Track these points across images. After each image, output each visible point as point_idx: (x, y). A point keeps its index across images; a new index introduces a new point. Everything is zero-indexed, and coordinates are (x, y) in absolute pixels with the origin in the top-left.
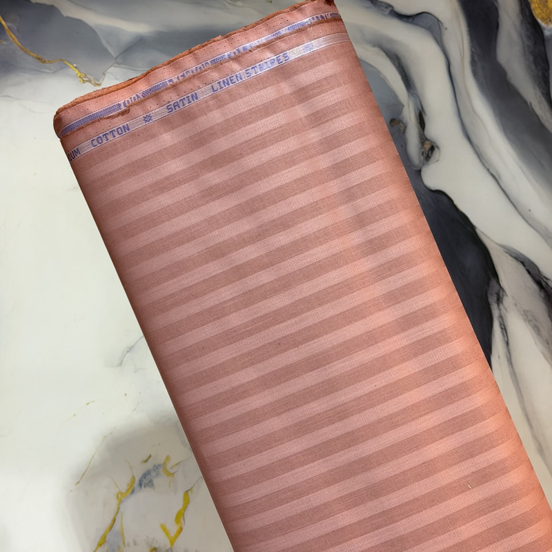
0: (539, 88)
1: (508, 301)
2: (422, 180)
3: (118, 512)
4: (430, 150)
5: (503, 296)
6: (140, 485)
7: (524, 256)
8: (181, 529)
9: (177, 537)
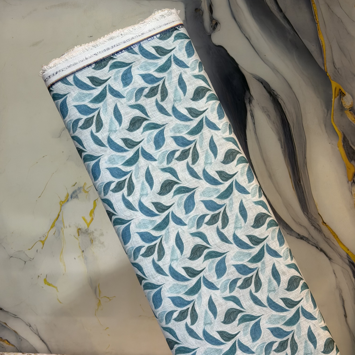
1: (254, 102)
2: (211, 40)
3: (60, 211)
4: (215, 24)
5: (252, 100)
6: (72, 197)
7: (262, 79)
8: (93, 219)
9: (91, 223)
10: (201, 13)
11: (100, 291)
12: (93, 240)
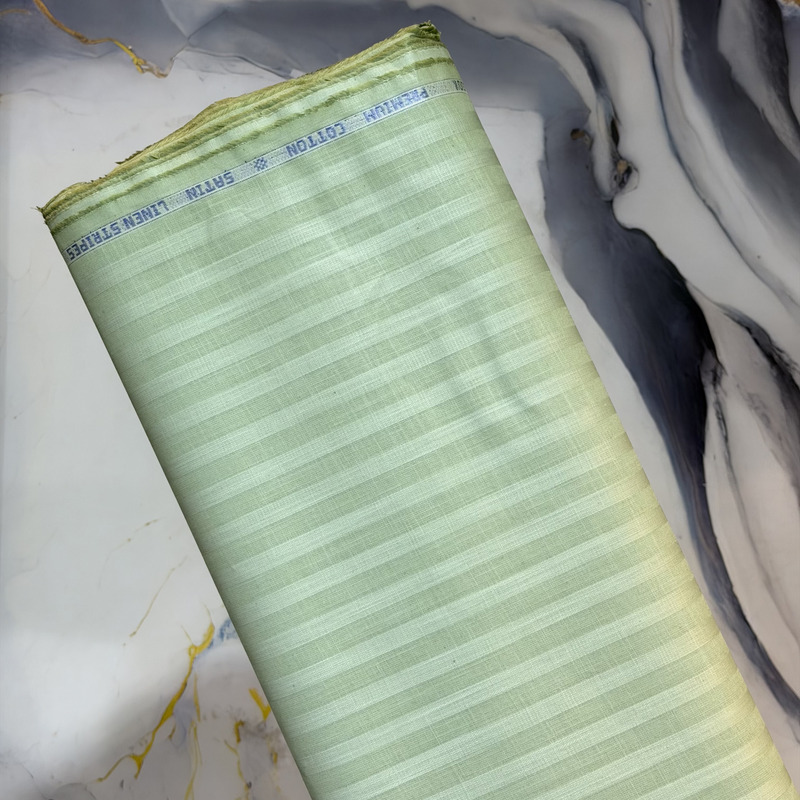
0: (775, 88)
1: (727, 382)
2: (613, 214)
3: (190, 672)
4: (625, 173)
6: (222, 635)
7: (750, 320)
10: (588, 143)
12: (276, 755)
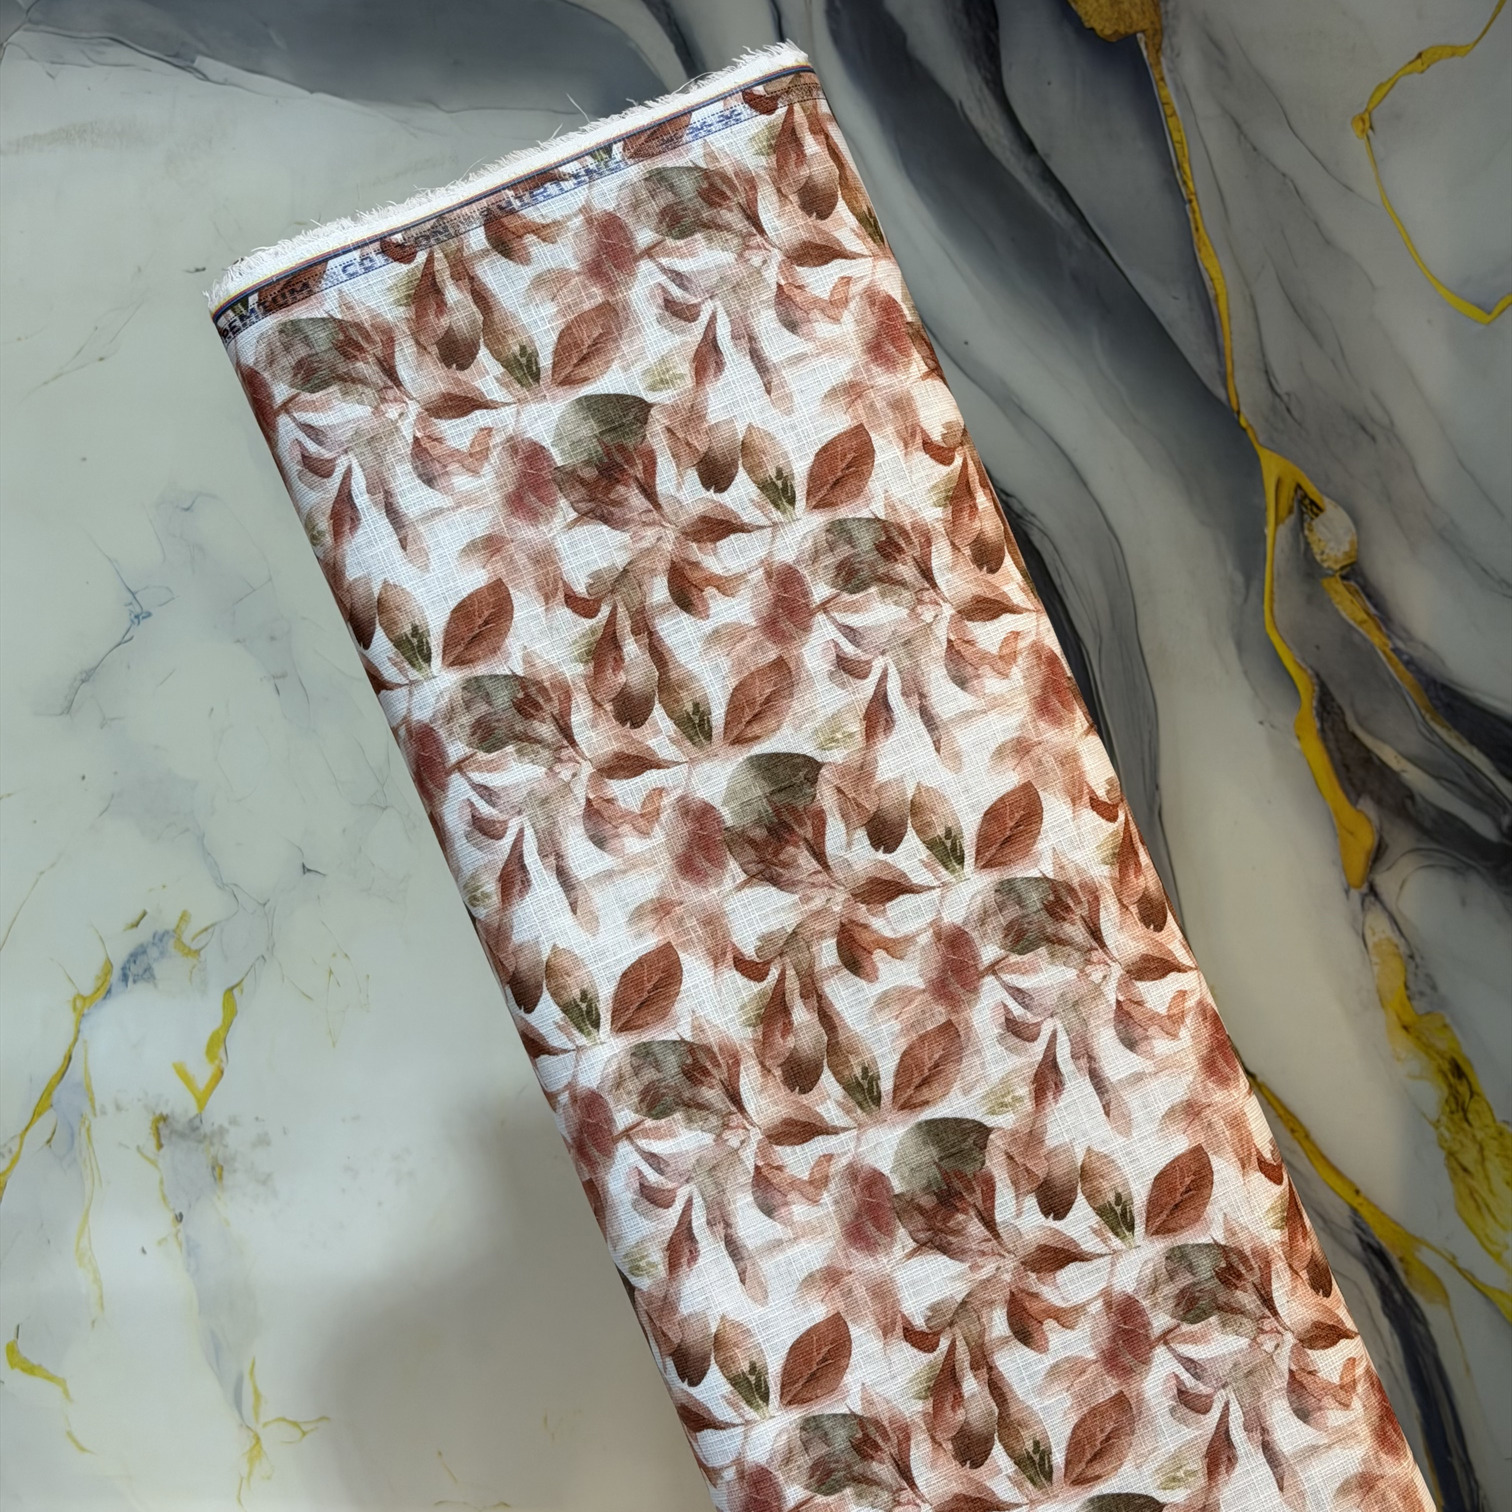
0: (979, 69)
3: (76, 1040)
6: (125, 978)
8: (222, 1073)
9: (213, 1088)
11: (257, 1395)
12: (222, 1168)
